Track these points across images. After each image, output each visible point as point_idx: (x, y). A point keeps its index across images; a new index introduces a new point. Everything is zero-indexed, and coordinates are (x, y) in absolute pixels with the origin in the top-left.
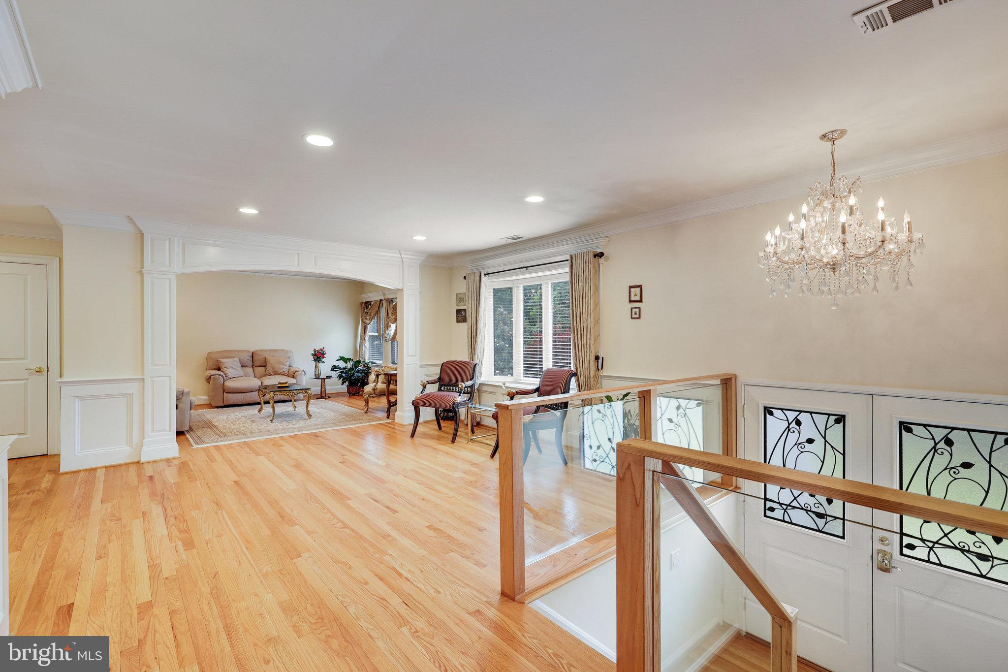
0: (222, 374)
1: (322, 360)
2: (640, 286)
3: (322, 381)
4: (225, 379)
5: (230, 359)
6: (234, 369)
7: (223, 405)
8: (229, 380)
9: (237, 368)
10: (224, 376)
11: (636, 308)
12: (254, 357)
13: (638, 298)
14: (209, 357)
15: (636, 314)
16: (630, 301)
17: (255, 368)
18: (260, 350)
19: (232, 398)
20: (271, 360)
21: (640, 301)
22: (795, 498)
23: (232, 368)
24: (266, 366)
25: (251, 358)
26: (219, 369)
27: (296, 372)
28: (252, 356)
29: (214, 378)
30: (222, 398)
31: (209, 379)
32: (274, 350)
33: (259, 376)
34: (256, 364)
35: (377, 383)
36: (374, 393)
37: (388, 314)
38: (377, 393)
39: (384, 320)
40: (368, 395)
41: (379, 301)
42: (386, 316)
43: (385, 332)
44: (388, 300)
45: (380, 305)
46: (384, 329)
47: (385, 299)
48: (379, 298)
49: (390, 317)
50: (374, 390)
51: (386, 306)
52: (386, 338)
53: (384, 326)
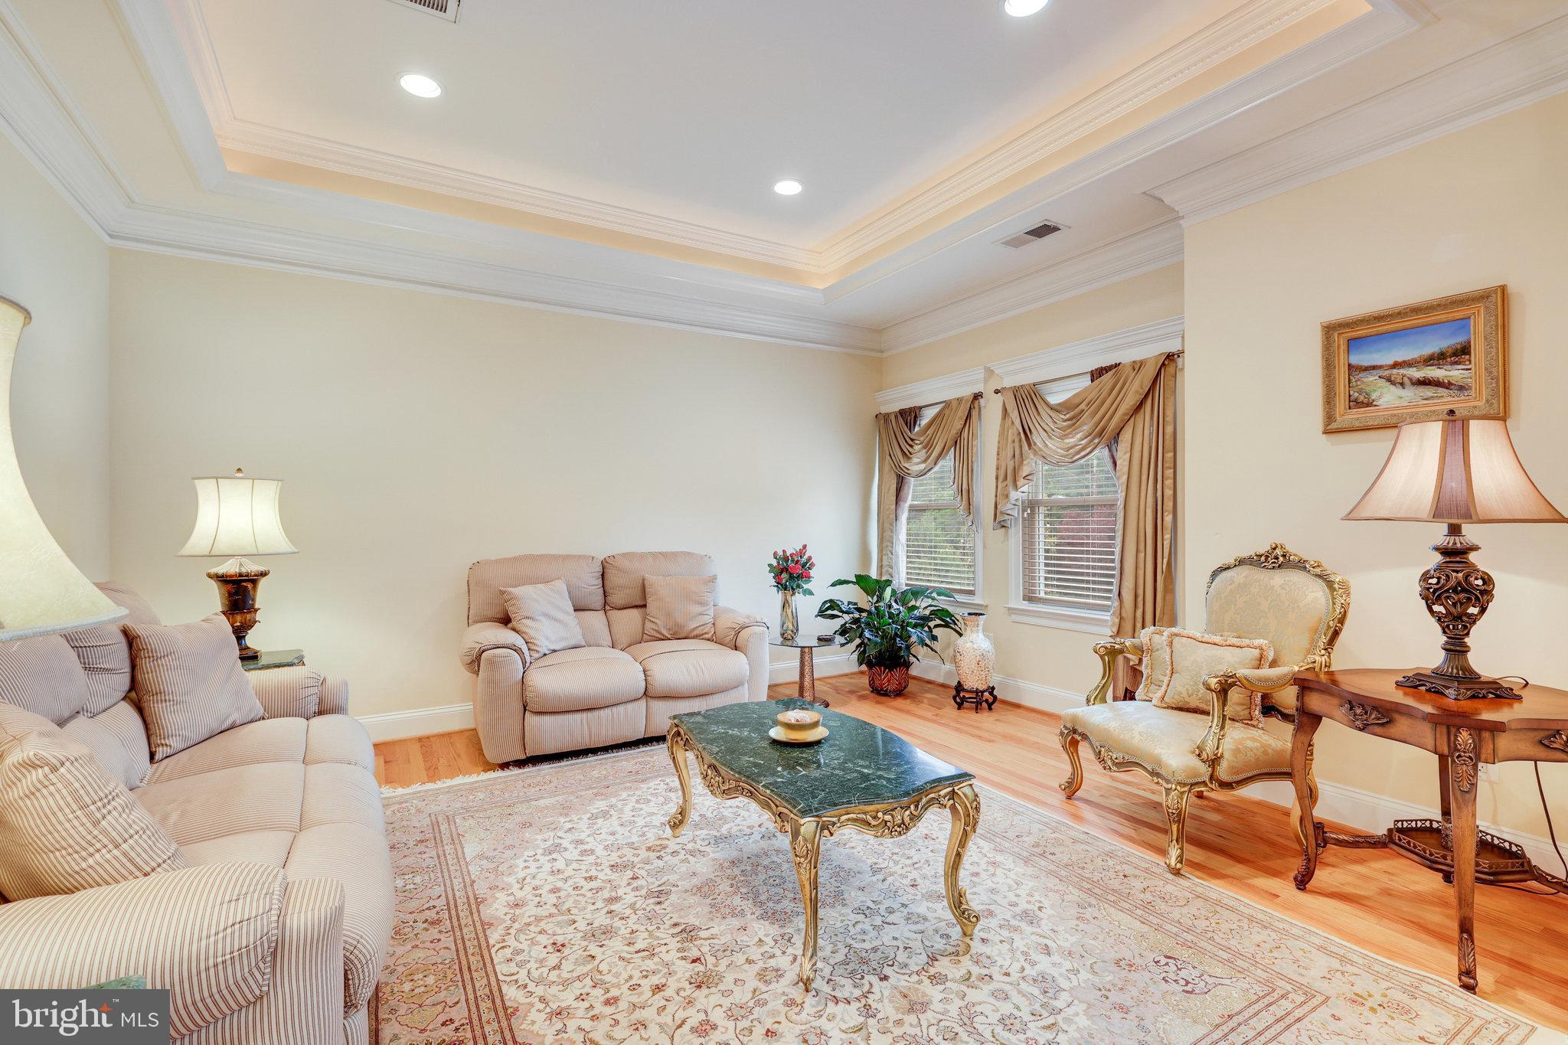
0: (519, 642)
1: (805, 586)
3: (802, 651)
4: (528, 659)
5: (541, 586)
6: (556, 620)
7: (523, 757)
8: (542, 663)
9: (560, 616)
10: (525, 648)
12: (606, 576)
14: (475, 578)
17: (613, 614)
18: (624, 555)
19: (550, 733)
20: (661, 587)
23: (546, 615)
24: (645, 606)
25: (600, 581)
26: (506, 621)
27: (743, 628)
28: (603, 575)
29: (492, 662)
30: (519, 732)
31: (475, 662)
32: (664, 555)
33: (624, 640)
34: (616, 598)
35: (1222, 728)
36: (1211, 778)
37: (1026, 433)
38: (1223, 772)
39: (998, 459)
40: (1185, 785)
41: (967, 400)
42: (1007, 445)
43: (1007, 496)
44: (1016, 391)
45: (969, 416)
46: (997, 487)
47: (997, 392)
48: (967, 392)
49: (1035, 444)
50: (1213, 761)
51: (1005, 410)
52: (1007, 517)
53: (997, 478)
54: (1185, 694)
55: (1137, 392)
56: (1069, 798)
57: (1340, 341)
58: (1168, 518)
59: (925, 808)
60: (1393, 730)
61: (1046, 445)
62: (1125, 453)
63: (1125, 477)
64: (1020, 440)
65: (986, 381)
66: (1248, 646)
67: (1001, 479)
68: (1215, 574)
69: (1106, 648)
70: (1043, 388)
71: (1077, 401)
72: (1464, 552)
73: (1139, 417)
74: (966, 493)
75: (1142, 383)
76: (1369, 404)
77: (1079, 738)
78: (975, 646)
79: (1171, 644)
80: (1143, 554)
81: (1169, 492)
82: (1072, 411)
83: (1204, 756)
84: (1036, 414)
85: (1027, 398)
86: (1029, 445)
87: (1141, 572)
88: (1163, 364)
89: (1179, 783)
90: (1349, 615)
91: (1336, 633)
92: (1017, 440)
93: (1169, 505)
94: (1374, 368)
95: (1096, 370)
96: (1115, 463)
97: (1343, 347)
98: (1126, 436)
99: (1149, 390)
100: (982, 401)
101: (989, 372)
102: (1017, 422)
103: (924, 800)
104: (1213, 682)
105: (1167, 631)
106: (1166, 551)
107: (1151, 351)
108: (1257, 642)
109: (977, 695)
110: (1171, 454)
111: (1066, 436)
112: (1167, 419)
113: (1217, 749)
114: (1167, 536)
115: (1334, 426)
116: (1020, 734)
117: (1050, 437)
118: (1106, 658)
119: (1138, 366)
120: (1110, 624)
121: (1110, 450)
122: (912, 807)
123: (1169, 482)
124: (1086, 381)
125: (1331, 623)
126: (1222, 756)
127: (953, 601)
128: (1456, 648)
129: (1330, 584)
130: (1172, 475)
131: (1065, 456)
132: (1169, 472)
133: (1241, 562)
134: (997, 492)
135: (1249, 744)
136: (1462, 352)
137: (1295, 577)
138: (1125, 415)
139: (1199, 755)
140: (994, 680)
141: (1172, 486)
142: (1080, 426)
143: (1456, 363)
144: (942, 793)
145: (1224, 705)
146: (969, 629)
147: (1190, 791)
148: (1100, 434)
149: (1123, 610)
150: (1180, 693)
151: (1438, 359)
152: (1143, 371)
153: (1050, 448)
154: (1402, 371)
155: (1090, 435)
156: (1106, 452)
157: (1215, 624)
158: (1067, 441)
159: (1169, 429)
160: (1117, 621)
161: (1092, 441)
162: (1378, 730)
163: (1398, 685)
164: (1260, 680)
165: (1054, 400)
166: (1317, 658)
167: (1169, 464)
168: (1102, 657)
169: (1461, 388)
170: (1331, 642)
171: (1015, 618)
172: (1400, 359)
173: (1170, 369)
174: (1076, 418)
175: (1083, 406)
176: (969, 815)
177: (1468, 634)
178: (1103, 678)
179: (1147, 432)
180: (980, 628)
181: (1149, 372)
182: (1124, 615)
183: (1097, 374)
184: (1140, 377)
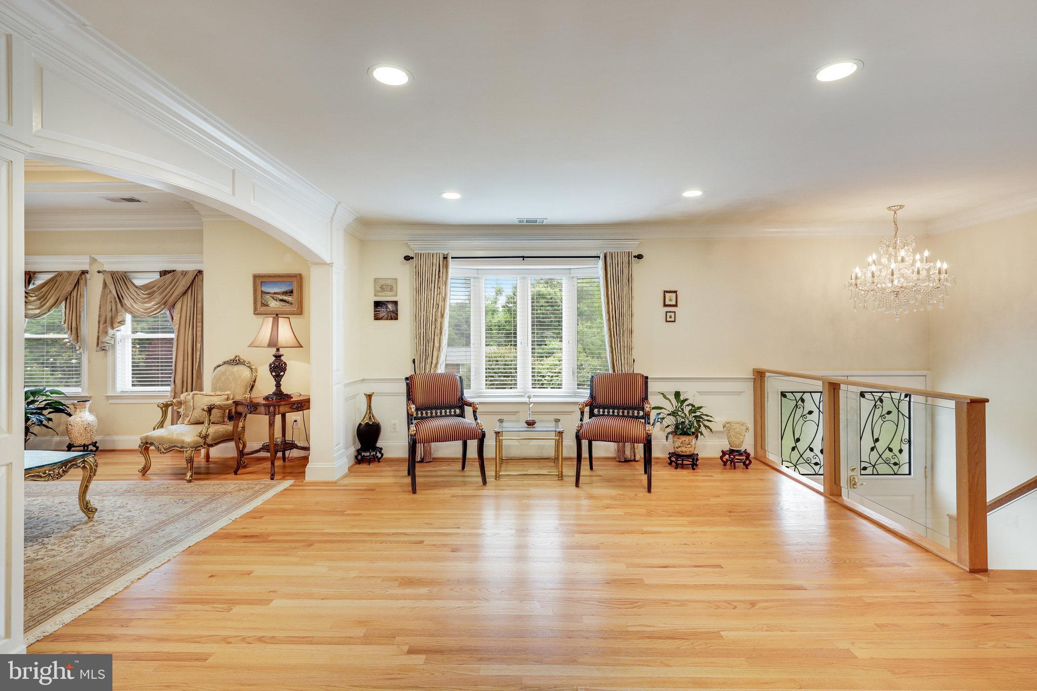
2: (675, 292)
11: (670, 312)
13: (674, 303)
15: (671, 317)
16: (665, 305)
21: (676, 305)
22: (801, 456)
35: (209, 424)
36: (205, 443)
37: (120, 299)
38: (209, 441)
39: (100, 311)
40: (193, 447)
41: (76, 274)
42: (106, 303)
43: (106, 333)
44: (113, 274)
45: (78, 282)
46: (99, 327)
47: (99, 272)
48: (77, 268)
49: (126, 305)
50: (205, 437)
51: (105, 285)
52: (106, 344)
53: (99, 322)
54: (198, 417)
55: (184, 286)
56: (143, 475)
57: (258, 282)
58: (199, 345)
59: (70, 468)
60: (258, 411)
61: (133, 306)
62: (178, 314)
63: (178, 326)
64: (116, 302)
65: (91, 264)
66: (223, 395)
67: (102, 323)
68: (215, 369)
69: (163, 404)
70: (131, 275)
71: (152, 285)
72: (280, 356)
73: (185, 297)
74: (76, 331)
75: (186, 282)
76: (267, 306)
77: (149, 446)
78: (83, 419)
79: (193, 398)
80: (186, 362)
81: (199, 333)
82: (149, 290)
83: (202, 436)
84: (126, 289)
85: (120, 279)
86: (122, 305)
87: (186, 370)
88: (197, 275)
89: (191, 447)
90: (257, 380)
91: (253, 387)
92: (113, 302)
93: (199, 339)
94: (269, 293)
95: (163, 271)
96: (172, 318)
97: (260, 284)
98: (178, 306)
99: (190, 285)
100: (88, 276)
101: (93, 261)
102: (114, 292)
103: (69, 465)
104: (205, 408)
105: (191, 394)
106: (198, 360)
107: (192, 267)
108: (226, 393)
109: (84, 448)
110: (200, 316)
111: (146, 303)
112: (198, 300)
113: (207, 432)
114: (198, 353)
115: (257, 312)
116: (115, 461)
117: (135, 302)
118: (164, 409)
119: (184, 273)
120: (169, 397)
121: (170, 312)
122: (64, 467)
123: (199, 329)
124: (157, 276)
125: (251, 383)
126: (208, 435)
127: (63, 397)
128: (278, 385)
129: (251, 369)
130: (200, 326)
131: (145, 313)
132: (199, 324)
133: (225, 363)
134: (99, 330)
135: (221, 430)
136: (291, 292)
137: (241, 368)
138: (177, 296)
139: (200, 436)
140: (96, 438)
141: (201, 330)
142: (154, 299)
143: (290, 295)
144: (78, 462)
145: (210, 416)
146: (78, 410)
147: (195, 450)
148: (165, 303)
149: (176, 389)
150: (196, 417)
151: (285, 293)
152: (187, 276)
153: (135, 308)
154: (276, 296)
155: (159, 303)
156: (168, 312)
157: (214, 389)
158: (146, 305)
159: (199, 305)
160: (173, 394)
161: (160, 307)
162: (254, 412)
163: (264, 399)
164: (224, 405)
165: (138, 282)
166: (246, 396)
167: (199, 320)
168: (161, 408)
169: (291, 304)
170: (251, 389)
171: (111, 401)
172: (276, 292)
173: (200, 277)
174: (151, 294)
175: (155, 289)
176: (92, 469)
177: (281, 381)
178: (162, 417)
179: (189, 305)
180: (87, 409)
181: (190, 278)
182: (177, 391)
183: (164, 273)
184: (185, 279)
